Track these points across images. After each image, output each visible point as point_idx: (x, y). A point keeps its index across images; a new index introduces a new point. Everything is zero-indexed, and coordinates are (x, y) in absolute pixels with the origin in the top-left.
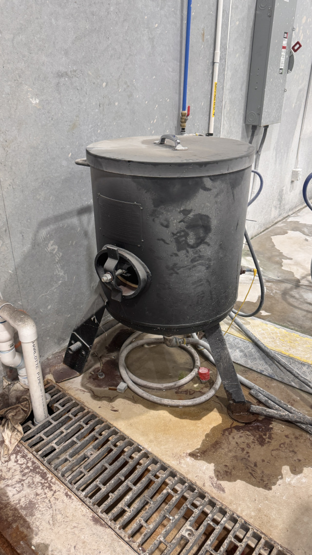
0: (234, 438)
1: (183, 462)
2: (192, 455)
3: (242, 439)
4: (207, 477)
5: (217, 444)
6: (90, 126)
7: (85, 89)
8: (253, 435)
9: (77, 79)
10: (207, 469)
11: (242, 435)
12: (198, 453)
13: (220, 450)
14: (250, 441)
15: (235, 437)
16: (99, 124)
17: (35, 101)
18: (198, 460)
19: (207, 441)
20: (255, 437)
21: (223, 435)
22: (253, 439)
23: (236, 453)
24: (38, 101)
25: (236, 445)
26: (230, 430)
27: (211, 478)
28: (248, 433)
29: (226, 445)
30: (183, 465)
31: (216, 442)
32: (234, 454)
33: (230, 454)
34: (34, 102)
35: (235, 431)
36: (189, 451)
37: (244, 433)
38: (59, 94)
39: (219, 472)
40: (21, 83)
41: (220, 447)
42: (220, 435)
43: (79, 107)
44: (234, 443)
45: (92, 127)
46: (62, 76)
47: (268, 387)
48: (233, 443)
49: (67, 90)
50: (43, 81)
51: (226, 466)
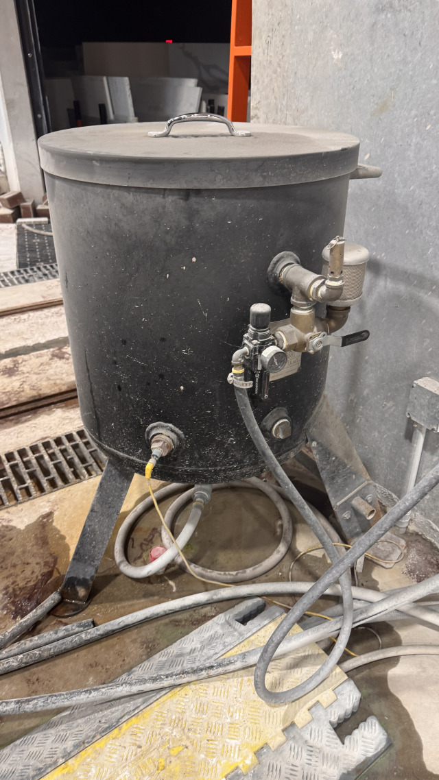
0: (37, 564)
1: (48, 505)
2: (50, 515)
3: (28, 572)
4: (14, 518)
5: (43, 543)
6: (413, 113)
7: (419, 35)
8: (23, 588)
9: (409, 14)
10: (22, 522)
11: (35, 575)
12: (48, 521)
13: (34, 542)
14: (18, 580)
15: (38, 566)
16: (432, 112)
17: (337, 55)
18: (40, 517)
19: (55, 535)
20: (20, 588)
21: (51, 554)
22: (18, 585)
23: (17, 556)
24: (340, 56)
25: (26, 562)
26: (52, 565)
27: (10, 521)
28: (32, 583)
29: (35, 551)
30: (45, 503)
31: (48, 543)
32: (16, 554)
33: (19, 550)
34: (335, 57)
35: (46, 570)
36: (56, 514)
37: (35, 578)
38: (372, 44)
39: (10, 530)
40: (327, 26)
41: (37, 544)
42: (53, 550)
43: (400, 70)
44: (30, 561)
45: (416, 116)
46: (383, 10)
47: (91, 666)
48: (32, 560)
49: (386, 36)
50: (353, 21)
51: (11, 539)
